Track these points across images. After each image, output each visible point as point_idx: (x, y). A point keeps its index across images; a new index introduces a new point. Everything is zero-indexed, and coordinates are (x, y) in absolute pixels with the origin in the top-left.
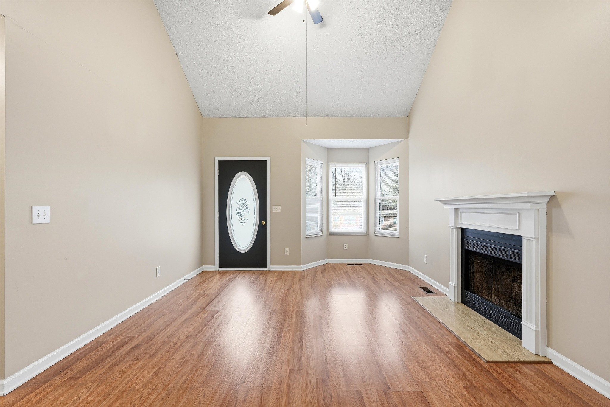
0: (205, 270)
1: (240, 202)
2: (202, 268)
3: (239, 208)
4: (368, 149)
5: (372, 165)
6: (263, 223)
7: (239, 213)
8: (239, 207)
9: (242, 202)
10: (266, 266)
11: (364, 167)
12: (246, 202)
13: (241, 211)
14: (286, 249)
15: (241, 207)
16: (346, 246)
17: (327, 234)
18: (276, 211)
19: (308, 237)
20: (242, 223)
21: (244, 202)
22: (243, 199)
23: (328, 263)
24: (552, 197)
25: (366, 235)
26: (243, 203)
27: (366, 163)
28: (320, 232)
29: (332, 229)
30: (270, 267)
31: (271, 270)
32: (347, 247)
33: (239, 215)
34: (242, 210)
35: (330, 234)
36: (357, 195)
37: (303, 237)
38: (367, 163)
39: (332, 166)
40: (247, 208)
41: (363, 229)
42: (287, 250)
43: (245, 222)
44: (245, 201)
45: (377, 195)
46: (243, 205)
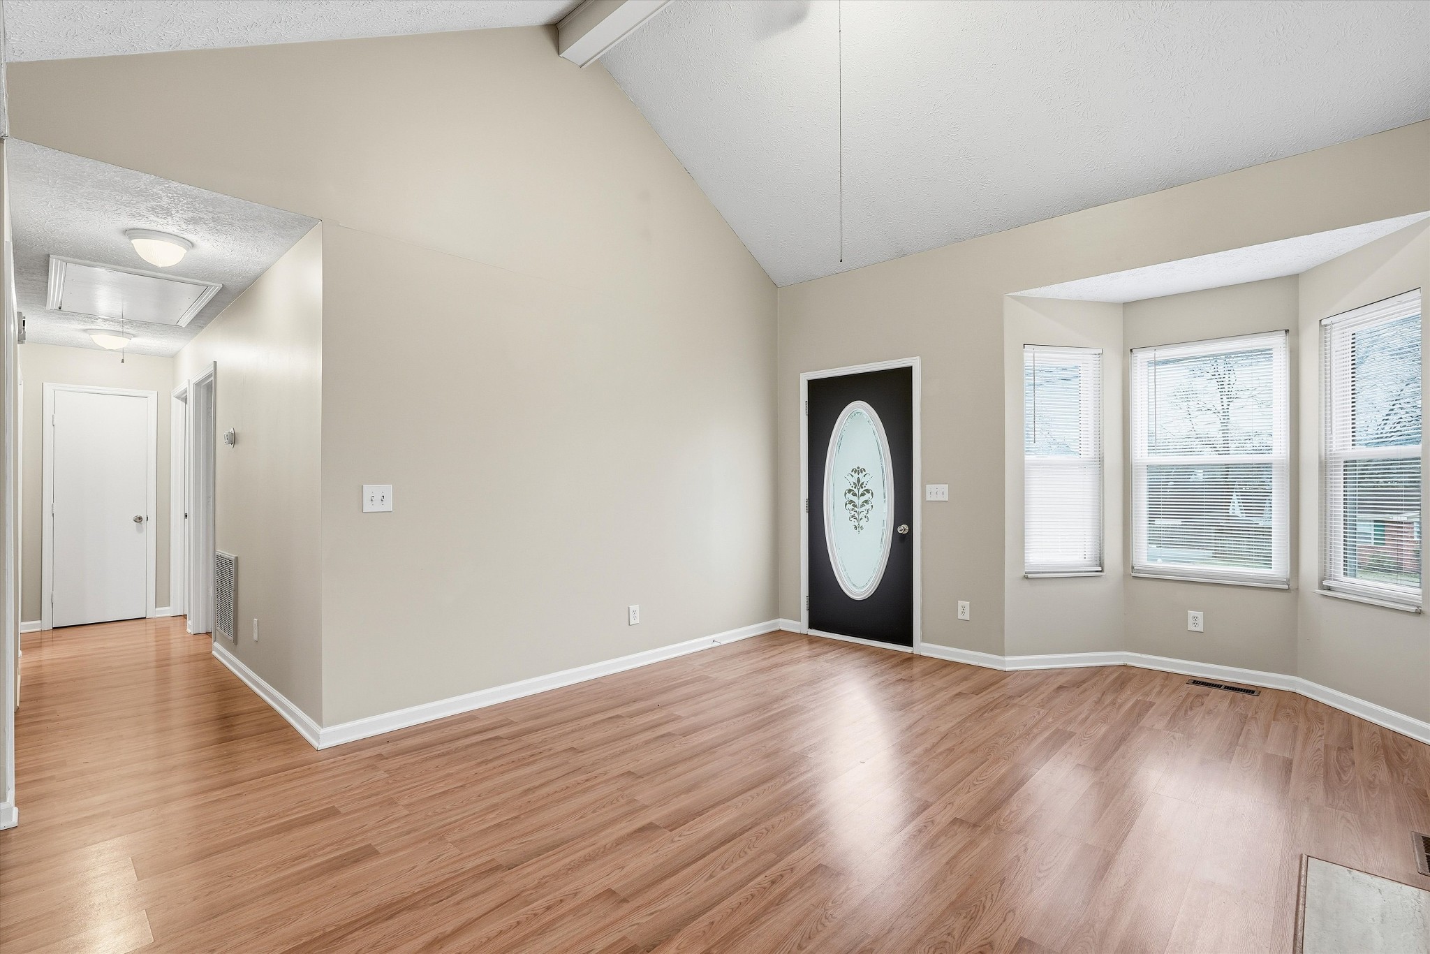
0: (782, 628)
1: (852, 476)
2: (775, 624)
3: (849, 492)
4: (1292, 280)
5: (1309, 337)
6: (903, 529)
7: (851, 502)
8: (851, 487)
9: (856, 476)
11: (1278, 342)
12: (864, 476)
13: (854, 499)
15: (853, 489)
16: (1196, 620)
17: (1125, 576)
18: (934, 498)
19: (1030, 576)
20: (856, 527)
21: (861, 475)
22: (858, 468)
25: (1289, 589)
26: (858, 479)
27: (1287, 331)
28: (1096, 566)
30: (920, 646)
31: (923, 654)
32: (1201, 621)
33: (850, 506)
34: (856, 495)
35: (1133, 575)
37: (1011, 575)
38: (1291, 332)
39: (1141, 357)
40: (867, 491)
41: (1278, 569)
42: (964, 607)
43: (863, 524)
44: (864, 473)
45: (1334, 444)
46: (858, 484)
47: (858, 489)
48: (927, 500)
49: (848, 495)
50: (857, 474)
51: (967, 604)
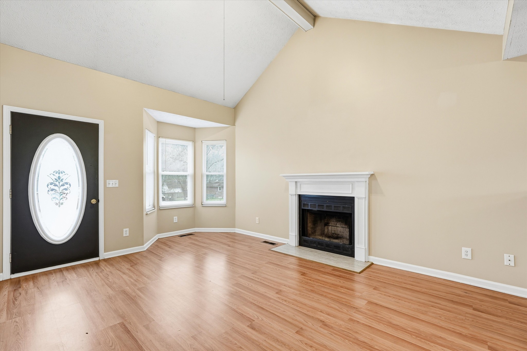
1: (54, 175)
3: (51, 184)
5: (198, 144)
7: (52, 190)
8: (52, 181)
9: (57, 175)
10: (97, 255)
11: (190, 144)
13: (55, 188)
14: (124, 230)
15: (55, 182)
16: (175, 219)
17: (158, 210)
18: (111, 186)
19: (147, 213)
20: (57, 204)
21: (61, 175)
22: (59, 171)
23: (159, 239)
24: (372, 175)
25: (193, 207)
28: (153, 207)
29: (163, 204)
30: (103, 254)
31: (105, 258)
32: (177, 219)
33: (51, 192)
34: (57, 186)
36: (183, 171)
38: (194, 141)
39: (162, 140)
40: (66, 183)
41: (189, 201)
42: (126, 231)
43: (63, 201)
44: (64, 174)
45: (203, 171)
46: (59, 180)
47: (59, 183)
48: (107, 187)
49: (50, 186)
50: (58, 174)
51: (128, 229)
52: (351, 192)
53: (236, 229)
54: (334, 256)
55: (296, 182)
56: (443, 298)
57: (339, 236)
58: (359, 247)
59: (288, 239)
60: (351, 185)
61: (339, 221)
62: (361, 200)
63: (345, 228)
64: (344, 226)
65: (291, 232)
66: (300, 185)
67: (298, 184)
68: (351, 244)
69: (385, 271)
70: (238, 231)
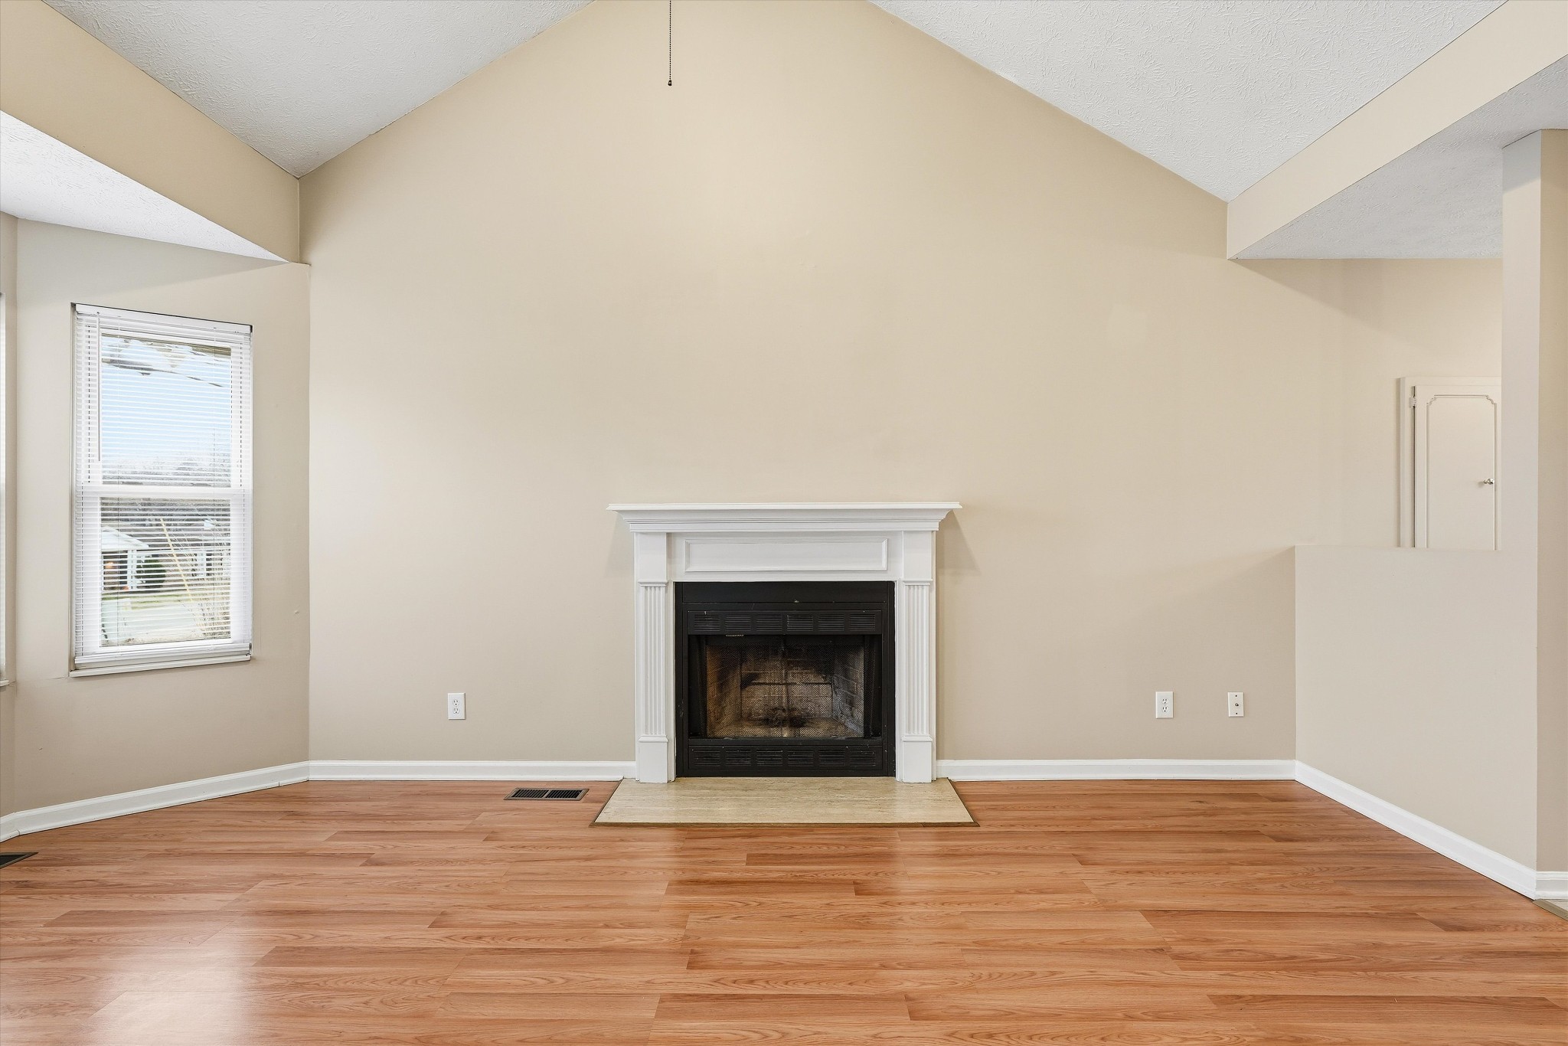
52: (884, 566)
53: (312, 763)
54: (830, 785)
55: (669, 535)
56: (1195, 832)
57: (796, 713)
58: (913, 739)
59: (631, 757)
60: (884, 544)
61: (797, 664)
62: (918, 589)
63: (816, 686)
64: (812, 679)
65: (646, 732)
66: (688, 546)
67: (680, 545)
68: (877, 734)
69: (1005, 797)
70: (320, 770)
